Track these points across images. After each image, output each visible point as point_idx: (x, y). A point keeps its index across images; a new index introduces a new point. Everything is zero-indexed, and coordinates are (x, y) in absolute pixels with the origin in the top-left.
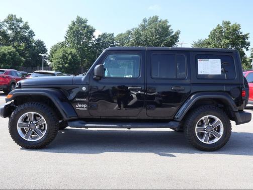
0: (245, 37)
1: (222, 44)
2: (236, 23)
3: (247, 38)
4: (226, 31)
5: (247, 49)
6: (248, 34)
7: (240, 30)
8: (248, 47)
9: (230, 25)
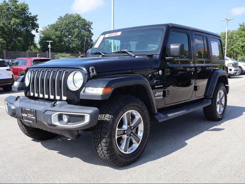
0: (34, 18)
1: (11, 24)
2: (24, 3)
3: (36, 20)
4: (15, 10)
5: (37, 32)
6: (37, 16)
7: (29, 10)
8: (37, 29)
9: (18, 3)
